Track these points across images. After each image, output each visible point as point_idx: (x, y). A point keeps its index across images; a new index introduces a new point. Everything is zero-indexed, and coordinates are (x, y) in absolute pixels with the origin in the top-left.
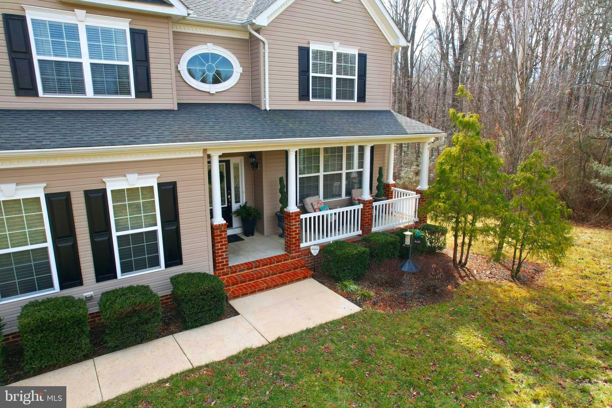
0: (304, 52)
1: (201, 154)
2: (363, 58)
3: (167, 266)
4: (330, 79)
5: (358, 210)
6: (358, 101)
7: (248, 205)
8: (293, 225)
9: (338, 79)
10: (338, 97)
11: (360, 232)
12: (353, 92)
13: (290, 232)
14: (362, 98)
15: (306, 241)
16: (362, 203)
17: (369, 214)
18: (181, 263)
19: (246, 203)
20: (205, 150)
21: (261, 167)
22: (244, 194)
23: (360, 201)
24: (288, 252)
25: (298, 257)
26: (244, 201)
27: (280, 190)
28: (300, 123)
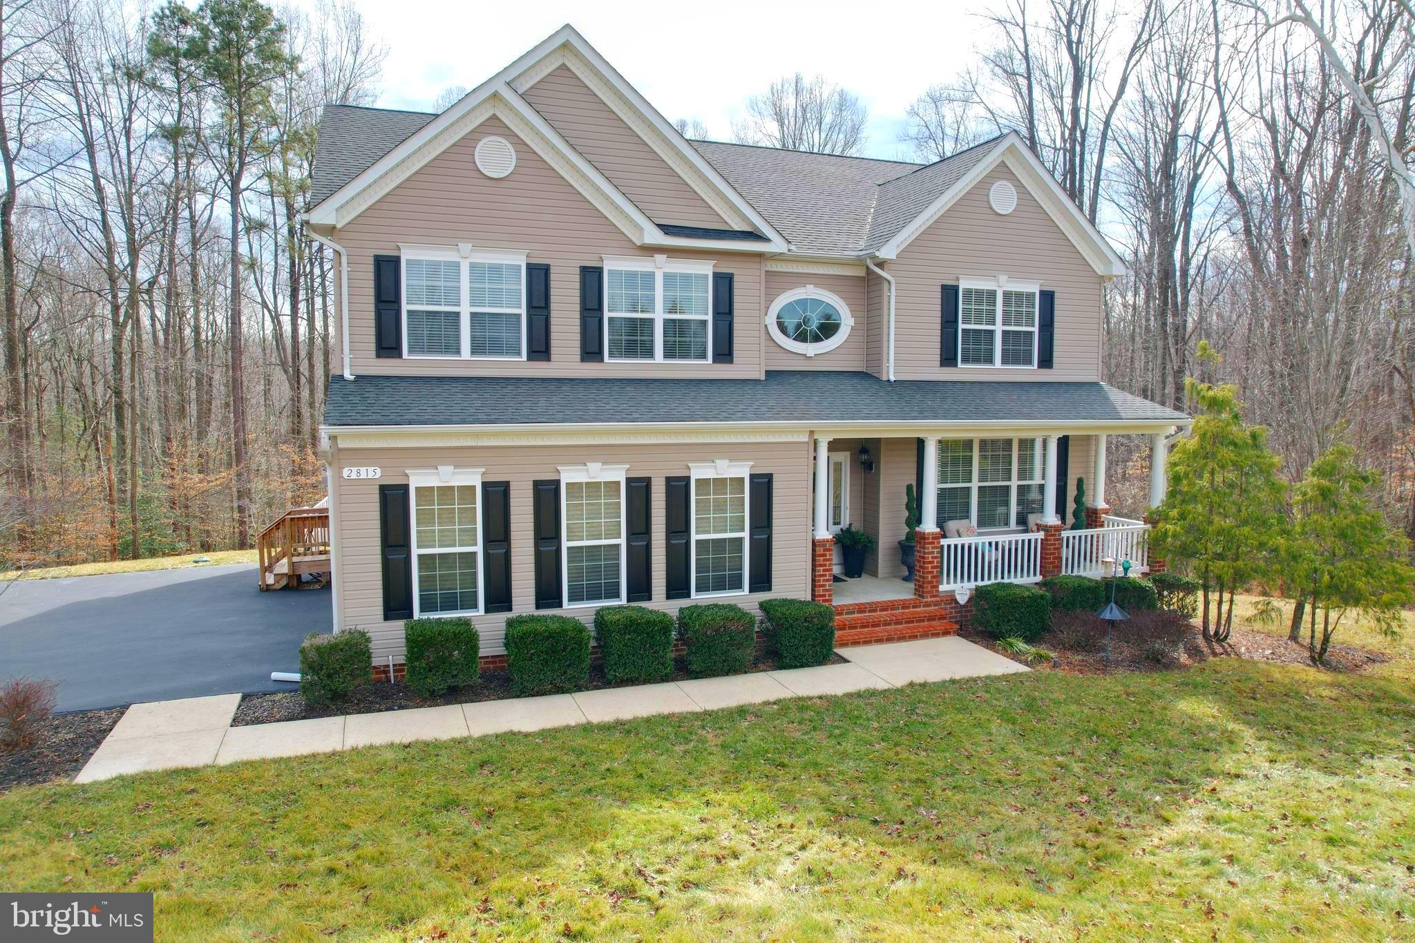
0: (950, 294)
1: (805, 438)
2: (1048, 298)
3: (751, 591)
4: (991, 332)
5: (1036, 540)
6: (1040, 366)
7: (854, 528)
8: (929, 553)
9: (1005, 333)
10: (1004, 361)
11: (1038, 578)
12: (1030, 353)
13: (924, 563)
14: (1046, 362)
15: (948, 583)
16: (1043, 530)
17: (1055, 549)
18: (770, 589)
19: (850, 525)
20: (812, 432)
21: (878, 468)
22: (848, 511)
23: (1040, 528)
24: (919, 595)
25: (935, 605)
26: (848, 523)
27: (907, 504)
28: (944, 399)
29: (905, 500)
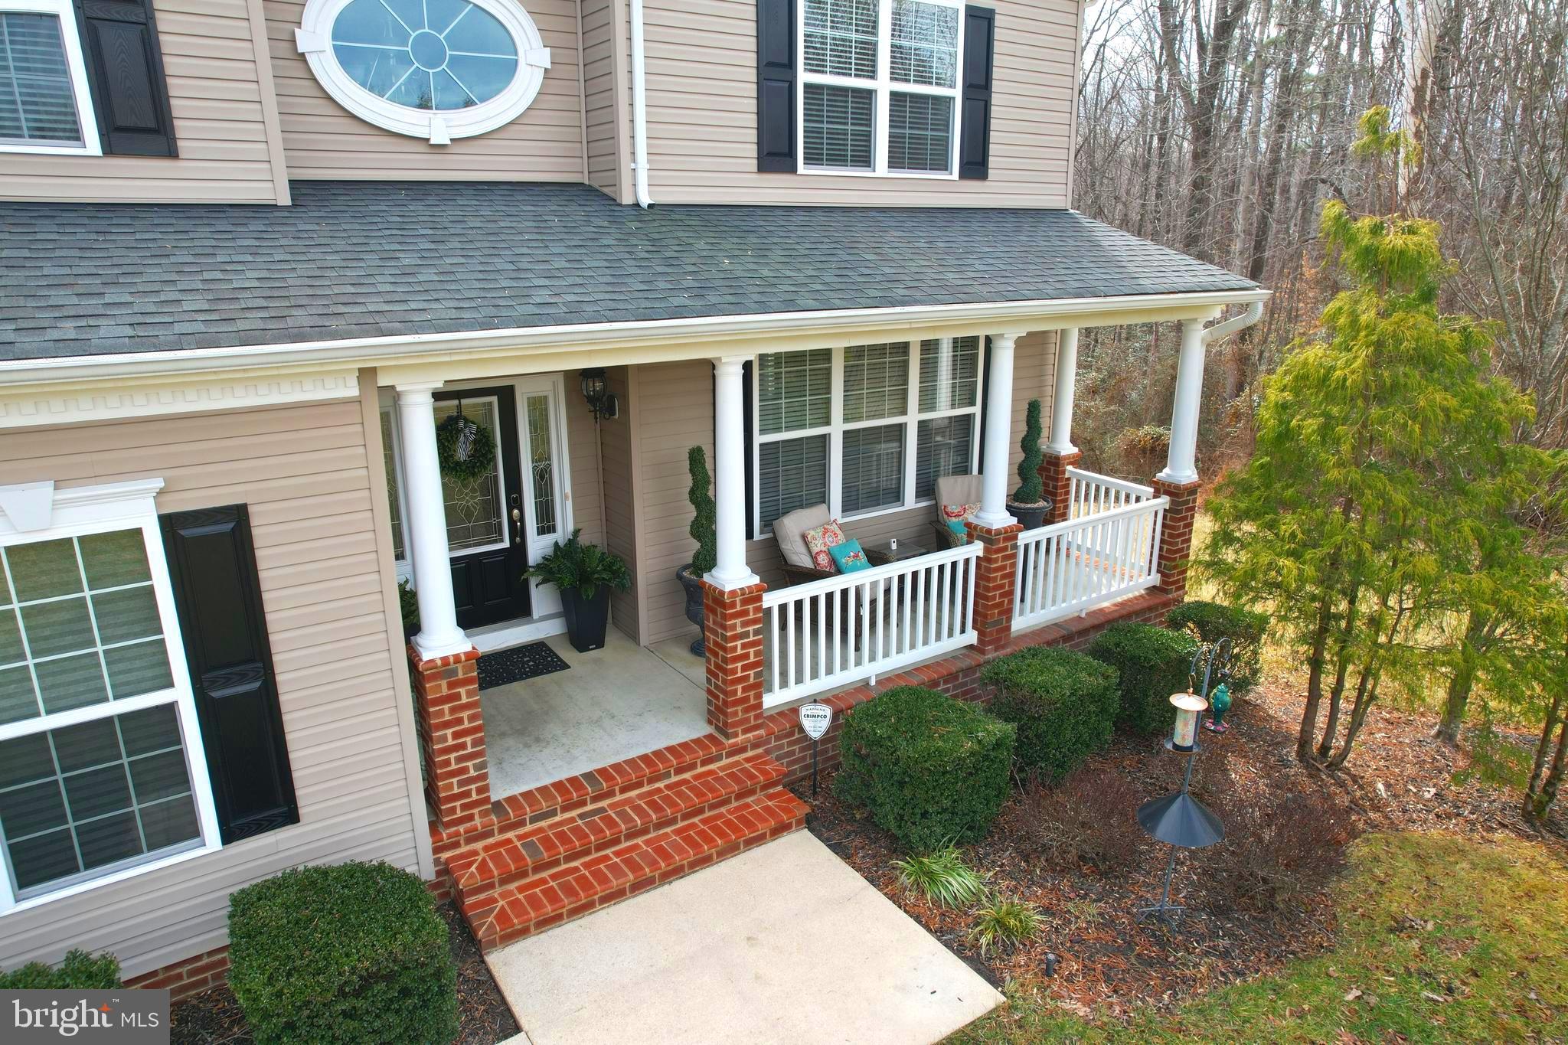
1: (350, 389)
2: (980, 22)
3: (228, 837)
4: (868, 95)
5: (967, 561)
6: (964, 174)
7: (584, 540)
9: (895, 96)
10: (894, 162)
11: (972, 637)
12: (945, 144)
13: (725, 661)
14: (976, 166)
15: (784, 684)
16: (980, 538)
17: (1003, 577)
18: (292, 817)
19: (576, 532)
20: (367, 375)
21: (625, 411)
22: (569, 504)
23: (973, 533)
24: (717, 728)
25: (755, 746)
26: (571, 528)
27: (692, 492)
28: (762, 252)
29: (688, 481)
